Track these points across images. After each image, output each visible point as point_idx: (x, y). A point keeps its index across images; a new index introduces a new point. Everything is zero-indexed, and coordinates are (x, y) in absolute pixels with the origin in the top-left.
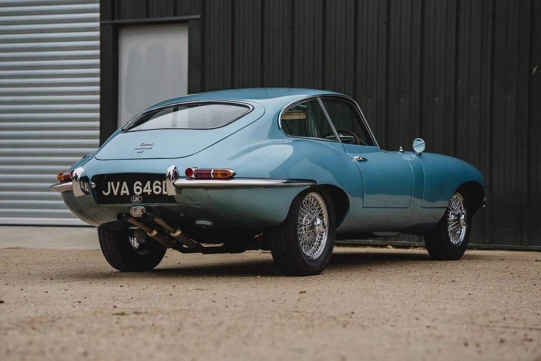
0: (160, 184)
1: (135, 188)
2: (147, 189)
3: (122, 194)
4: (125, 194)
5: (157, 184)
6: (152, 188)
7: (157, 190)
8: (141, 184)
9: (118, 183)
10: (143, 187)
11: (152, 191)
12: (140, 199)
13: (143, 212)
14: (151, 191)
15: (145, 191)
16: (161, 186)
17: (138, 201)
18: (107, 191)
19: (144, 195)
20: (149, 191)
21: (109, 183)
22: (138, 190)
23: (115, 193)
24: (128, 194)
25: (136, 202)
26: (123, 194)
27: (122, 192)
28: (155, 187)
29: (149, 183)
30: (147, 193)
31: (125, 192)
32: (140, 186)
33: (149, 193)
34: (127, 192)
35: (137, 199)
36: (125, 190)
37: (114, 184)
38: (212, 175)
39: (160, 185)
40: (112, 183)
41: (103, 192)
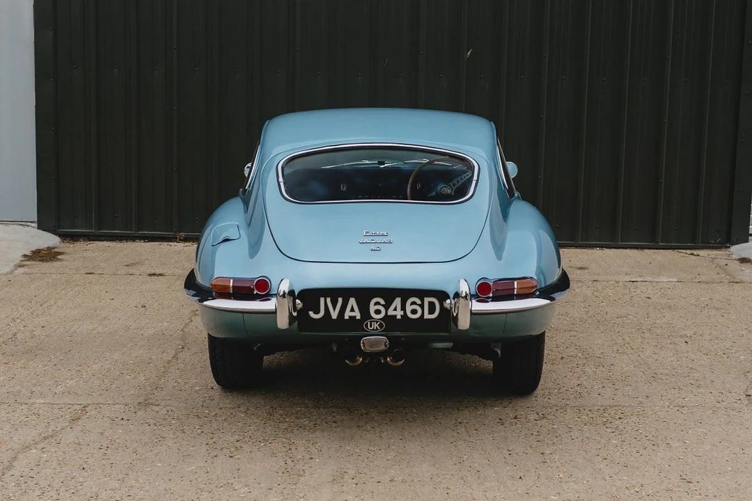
0: (419, 302)
1: (372, 308)
2: (395, 309)
3: (346, 317)
4: (352, 318)
5: (413, 303)
6: (403, 308)
7: (414, 312)
8: (383, 302)
9: (340, 300)
10: (387, 307)
11: (405, 313)
12: (381, 325)
13: (386, 346)
14: (402, 313)
15: (391, 312)
16: (422, 306)
17: (377, 329)
18: (317, 312)
19: (389, 319)
20: (399, 314)
21: (322, 300)
22: (378, 312)
23: (334, 315)
24: (358, 317)
25: (373, 330)
26: (350, 317)
27: (347, 314)
28: (409, 308)
29: (398, 301)
30: (396, 316)
31: (352, 314)
32: (383, 305)
33: (399, 317)
34: (357, 314)
35: (376, 325)
36: (352, 310)
37: (331, 301)
38: (516, 290)
39: (419, 305)
40: (329, 300)
41: (311, 314)
